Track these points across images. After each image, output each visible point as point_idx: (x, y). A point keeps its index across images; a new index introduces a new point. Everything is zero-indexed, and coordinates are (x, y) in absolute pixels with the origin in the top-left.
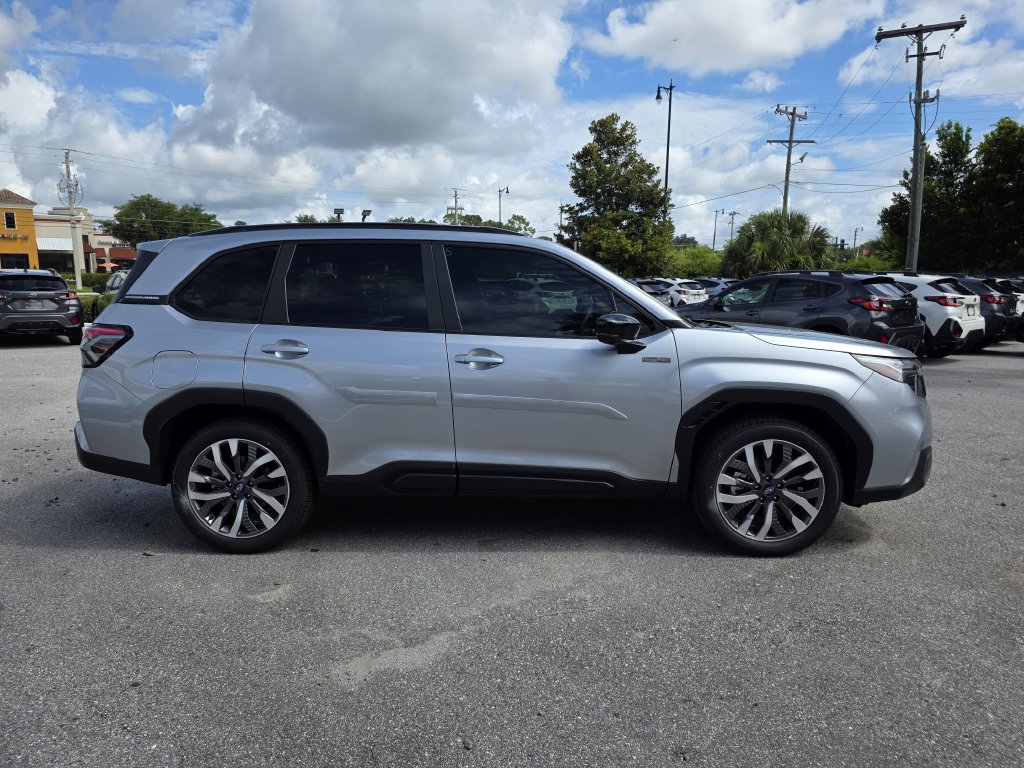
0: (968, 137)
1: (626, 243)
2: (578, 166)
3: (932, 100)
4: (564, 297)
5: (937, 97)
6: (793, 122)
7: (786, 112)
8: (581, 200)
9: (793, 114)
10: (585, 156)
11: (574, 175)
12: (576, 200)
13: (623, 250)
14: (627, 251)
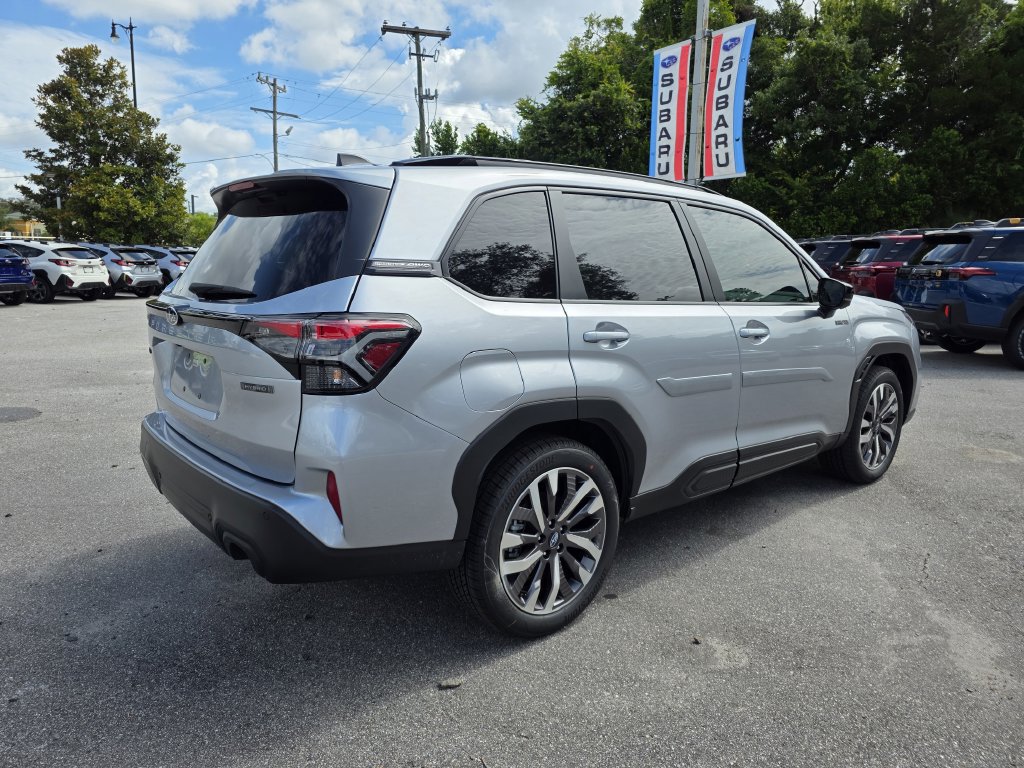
0: (456, 135)
1: (135, 203)
2: (50, 102)
3: (432, 98)
4: (91, 267)
5: (436, 96)
6: (275, 92)
7: (266, 81)
8: (56, 145)
9: (274, 85)
10: (55, 89)
11: (44, 112)
12: (48, 145)
13: (131, 213)
14: (136, 213)
